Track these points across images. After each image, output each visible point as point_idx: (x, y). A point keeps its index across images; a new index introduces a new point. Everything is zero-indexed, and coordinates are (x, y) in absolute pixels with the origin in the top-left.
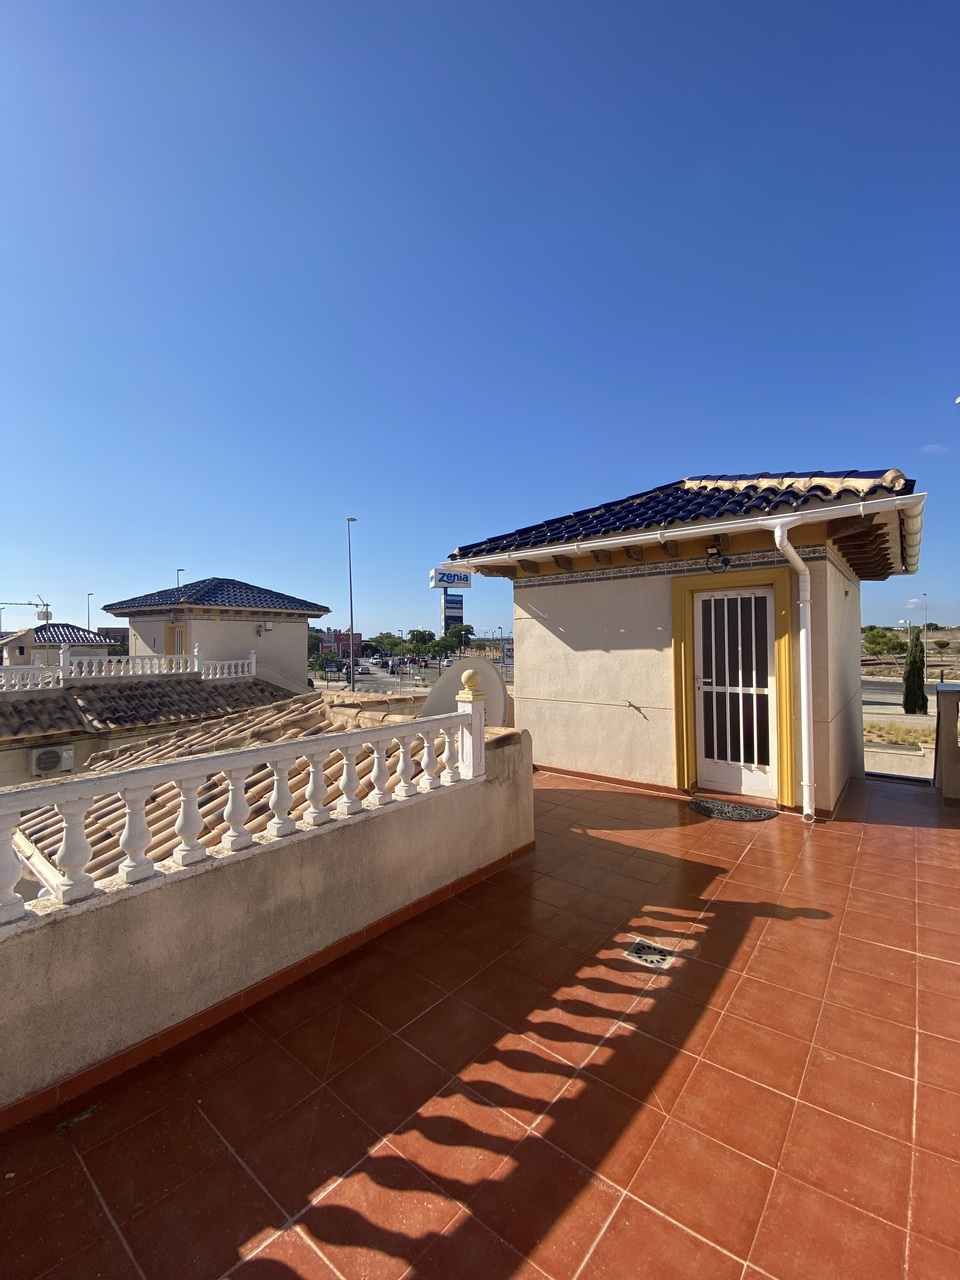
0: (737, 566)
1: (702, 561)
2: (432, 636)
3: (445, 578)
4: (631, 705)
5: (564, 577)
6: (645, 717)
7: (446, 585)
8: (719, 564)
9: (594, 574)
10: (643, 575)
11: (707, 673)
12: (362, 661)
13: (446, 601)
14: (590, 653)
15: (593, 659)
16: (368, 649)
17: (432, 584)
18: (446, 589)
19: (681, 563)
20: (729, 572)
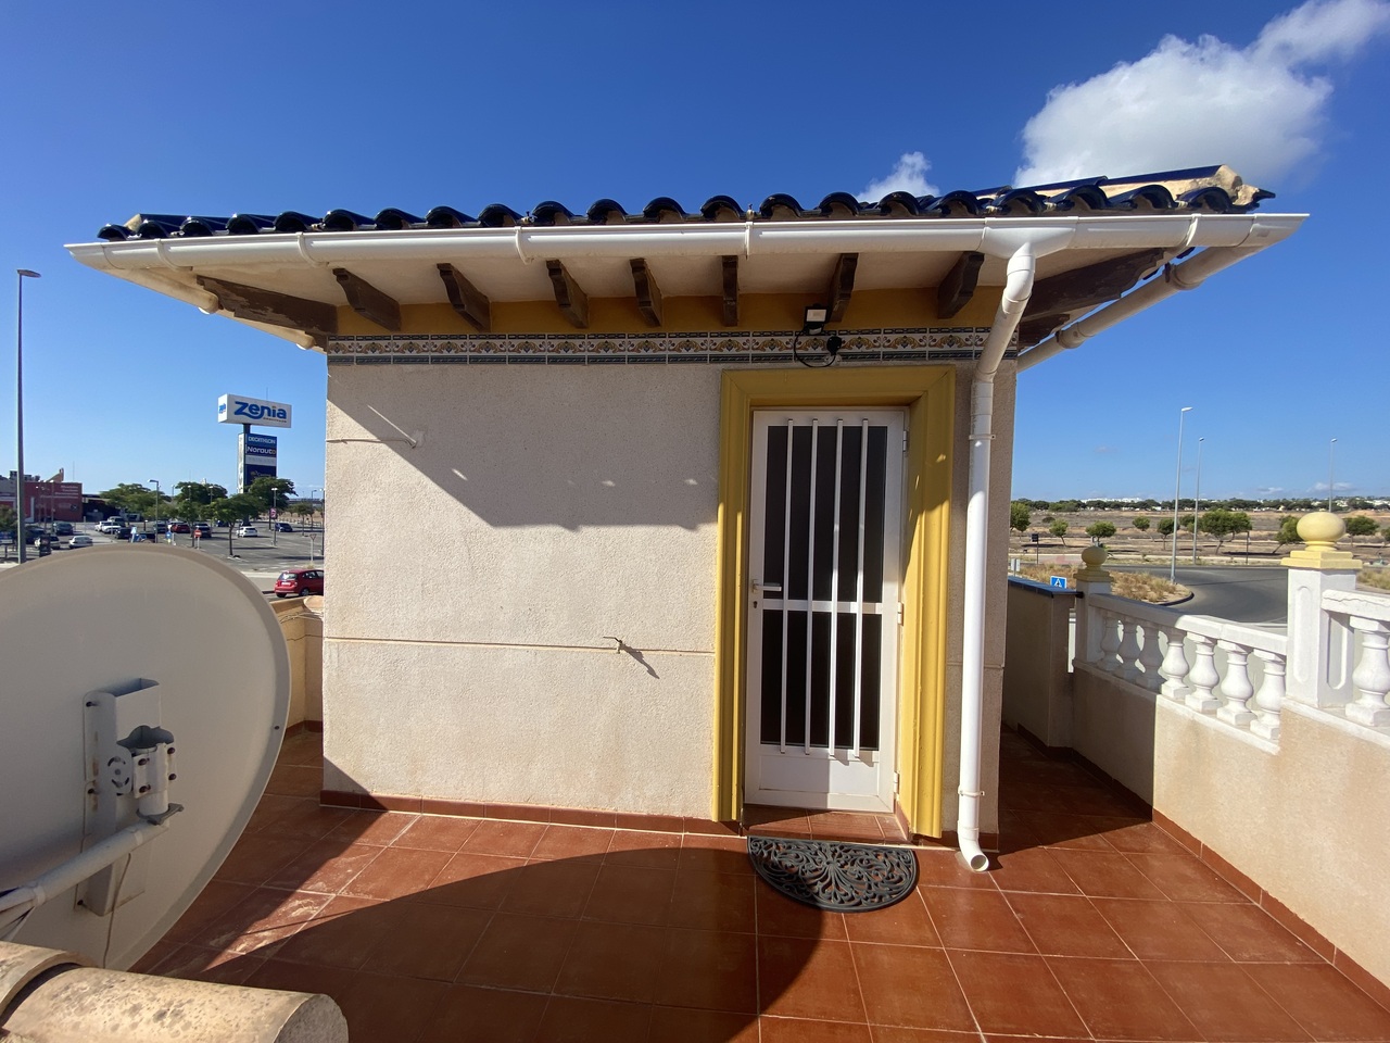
0: (854, 357)
1: (784, 339)
2: (220, 492)
3: (246, 410)
4: (622, 646)
5: (468, 346)
6: (651, 672)
7: (249, 420)
8: (819, 350)
9: (545, 347)
10: (659, 360)
11: (773, 573)
12: (79, 527)
13: (248, 444)
14: (529, 533)
15: (539, 543)
16: (96, 508)
17: (223, 416)
18: (247, 427)
19: (741, 340)
20: (837, 366)
